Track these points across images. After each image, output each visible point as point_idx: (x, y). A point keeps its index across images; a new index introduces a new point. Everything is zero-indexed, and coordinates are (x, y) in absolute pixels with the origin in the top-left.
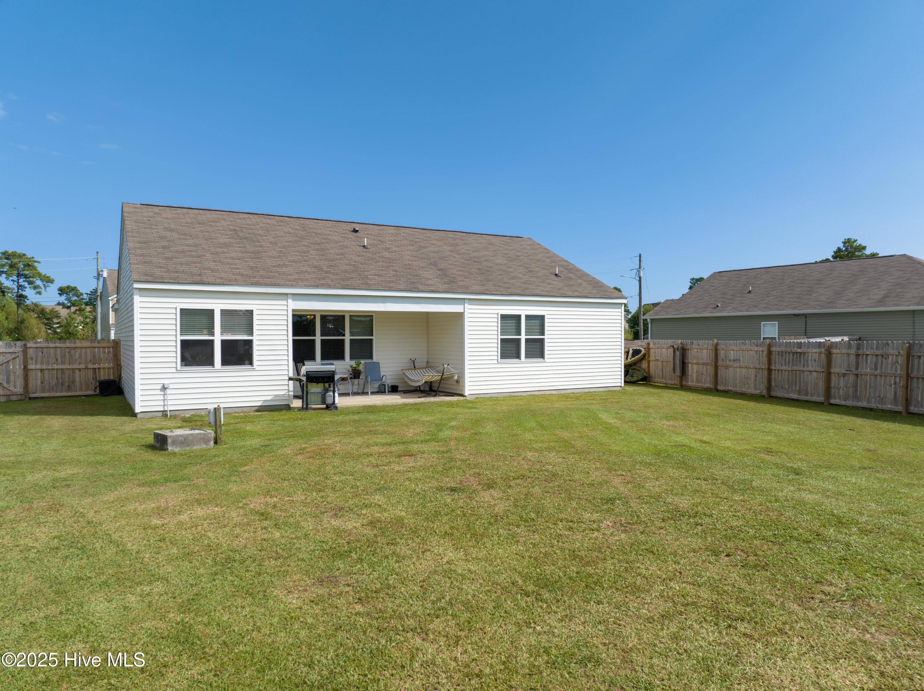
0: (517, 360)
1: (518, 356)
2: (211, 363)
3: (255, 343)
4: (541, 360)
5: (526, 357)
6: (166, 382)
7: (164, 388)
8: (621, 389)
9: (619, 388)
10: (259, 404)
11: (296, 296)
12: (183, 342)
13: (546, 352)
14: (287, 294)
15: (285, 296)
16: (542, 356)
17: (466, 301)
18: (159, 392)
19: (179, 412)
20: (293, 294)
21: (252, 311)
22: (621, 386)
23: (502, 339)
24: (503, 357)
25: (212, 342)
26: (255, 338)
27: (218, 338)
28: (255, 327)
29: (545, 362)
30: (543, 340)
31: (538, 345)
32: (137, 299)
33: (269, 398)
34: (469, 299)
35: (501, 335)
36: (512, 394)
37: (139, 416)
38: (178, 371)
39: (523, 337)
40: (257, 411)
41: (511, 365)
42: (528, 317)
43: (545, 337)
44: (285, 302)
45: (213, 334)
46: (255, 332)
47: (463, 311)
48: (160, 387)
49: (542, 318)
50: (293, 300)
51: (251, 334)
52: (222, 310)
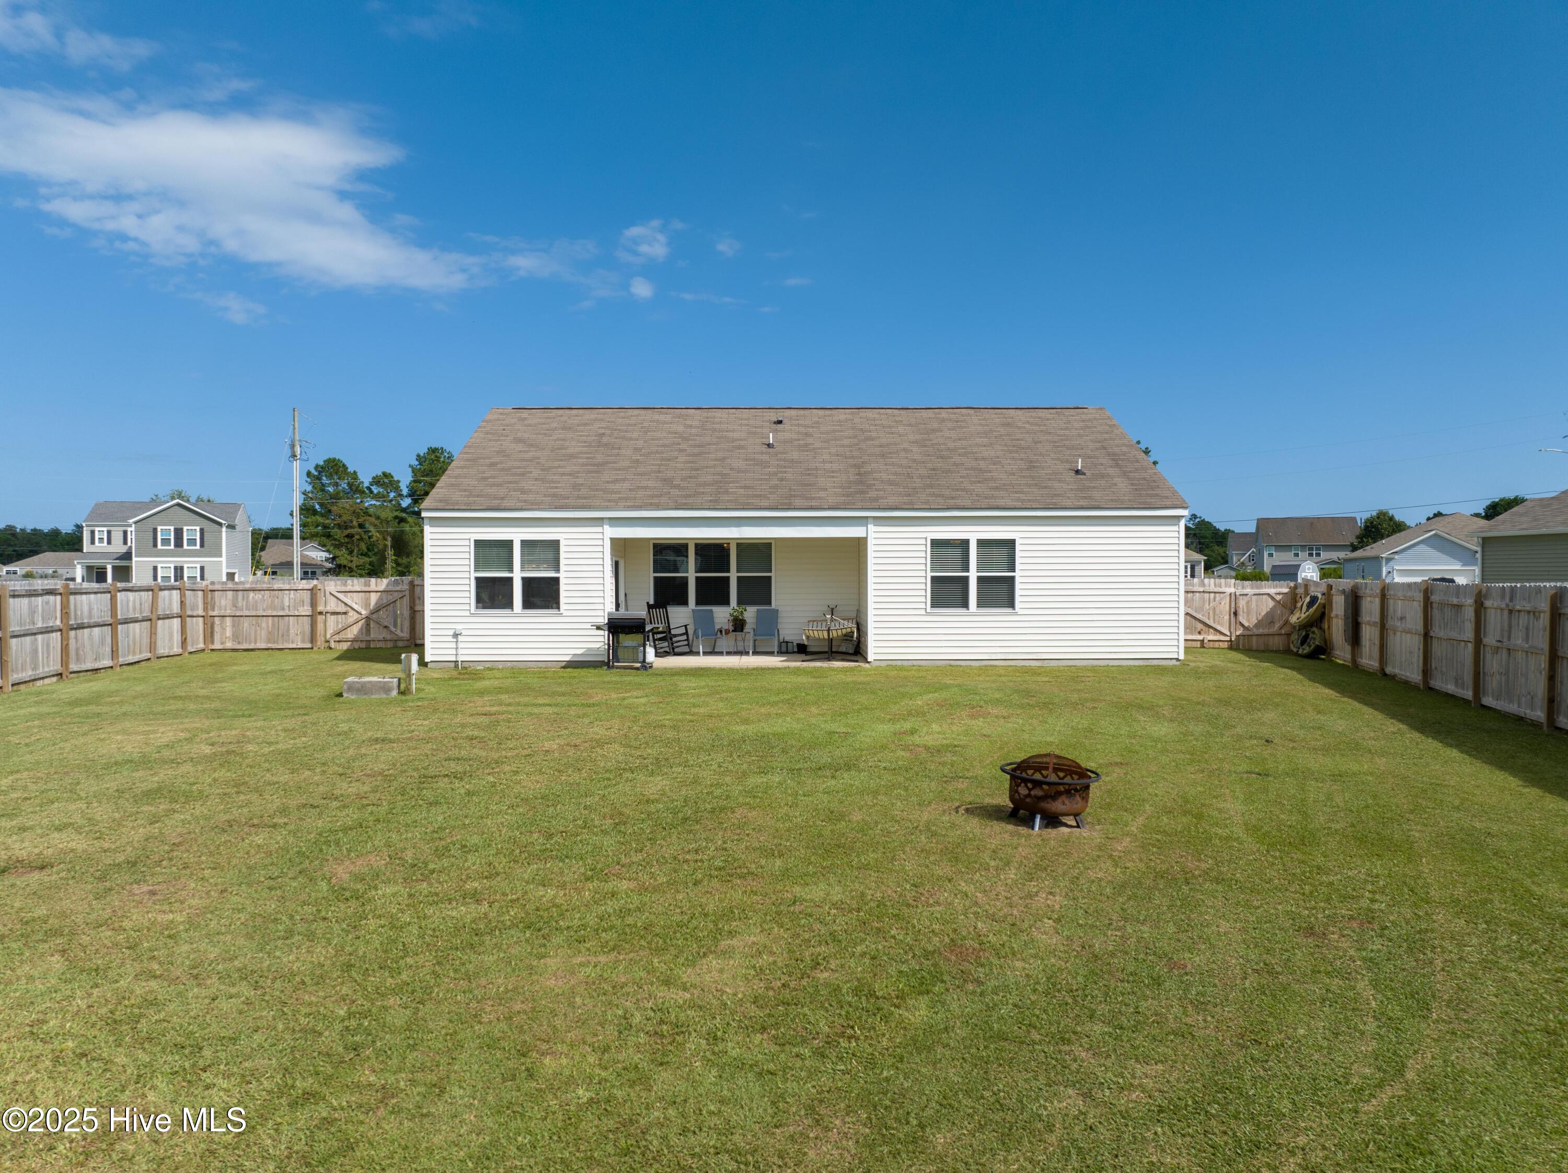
0: (963, 610)
1: (965, 604)
2: (509, 604)
3: (562, 582)
4: (1010, 610)
5: (980, 605)
6: (459, 627)
7: (456, 635)
8: (1178, 663)
9: (1174, 662)
10: (568, 658)
11: (614, 522)
12: (477, 579)
13: (1018, 599)
14: (602, 519)
15: (599, 521)
16: (1011, 604)
17: (870, 520)
18: (451, 639)
19: (471, 664)
20: (610, 518)
21: (558, 541)
22: (1177, 659)
23: (933, 578)
24: (934, 605)
25: (510, 580)
26: (562, 575)
27: (517, 576)
28: (563, 562)
29: (1016, 614)
30: (1013, 578)
31: (1005, 587)
32: (427, 529)
33: (580, 652)
34: (874, 518)
35: (932, 570)
36: (953, 663)
37: (429, 666)
38: (472, 615)
39: (973, 575)
40: (564, 667)
41: (951, 618)
42: (982, 543)
43: (1017, 574)
44: (599, 529)
45: (511, 571)
46: (563, 567)
47: (865, 536)
48: (451, 632)
49: (1011, 544)
50: (610, 526)
51: (557, 569)
52: (522, 541)
